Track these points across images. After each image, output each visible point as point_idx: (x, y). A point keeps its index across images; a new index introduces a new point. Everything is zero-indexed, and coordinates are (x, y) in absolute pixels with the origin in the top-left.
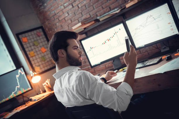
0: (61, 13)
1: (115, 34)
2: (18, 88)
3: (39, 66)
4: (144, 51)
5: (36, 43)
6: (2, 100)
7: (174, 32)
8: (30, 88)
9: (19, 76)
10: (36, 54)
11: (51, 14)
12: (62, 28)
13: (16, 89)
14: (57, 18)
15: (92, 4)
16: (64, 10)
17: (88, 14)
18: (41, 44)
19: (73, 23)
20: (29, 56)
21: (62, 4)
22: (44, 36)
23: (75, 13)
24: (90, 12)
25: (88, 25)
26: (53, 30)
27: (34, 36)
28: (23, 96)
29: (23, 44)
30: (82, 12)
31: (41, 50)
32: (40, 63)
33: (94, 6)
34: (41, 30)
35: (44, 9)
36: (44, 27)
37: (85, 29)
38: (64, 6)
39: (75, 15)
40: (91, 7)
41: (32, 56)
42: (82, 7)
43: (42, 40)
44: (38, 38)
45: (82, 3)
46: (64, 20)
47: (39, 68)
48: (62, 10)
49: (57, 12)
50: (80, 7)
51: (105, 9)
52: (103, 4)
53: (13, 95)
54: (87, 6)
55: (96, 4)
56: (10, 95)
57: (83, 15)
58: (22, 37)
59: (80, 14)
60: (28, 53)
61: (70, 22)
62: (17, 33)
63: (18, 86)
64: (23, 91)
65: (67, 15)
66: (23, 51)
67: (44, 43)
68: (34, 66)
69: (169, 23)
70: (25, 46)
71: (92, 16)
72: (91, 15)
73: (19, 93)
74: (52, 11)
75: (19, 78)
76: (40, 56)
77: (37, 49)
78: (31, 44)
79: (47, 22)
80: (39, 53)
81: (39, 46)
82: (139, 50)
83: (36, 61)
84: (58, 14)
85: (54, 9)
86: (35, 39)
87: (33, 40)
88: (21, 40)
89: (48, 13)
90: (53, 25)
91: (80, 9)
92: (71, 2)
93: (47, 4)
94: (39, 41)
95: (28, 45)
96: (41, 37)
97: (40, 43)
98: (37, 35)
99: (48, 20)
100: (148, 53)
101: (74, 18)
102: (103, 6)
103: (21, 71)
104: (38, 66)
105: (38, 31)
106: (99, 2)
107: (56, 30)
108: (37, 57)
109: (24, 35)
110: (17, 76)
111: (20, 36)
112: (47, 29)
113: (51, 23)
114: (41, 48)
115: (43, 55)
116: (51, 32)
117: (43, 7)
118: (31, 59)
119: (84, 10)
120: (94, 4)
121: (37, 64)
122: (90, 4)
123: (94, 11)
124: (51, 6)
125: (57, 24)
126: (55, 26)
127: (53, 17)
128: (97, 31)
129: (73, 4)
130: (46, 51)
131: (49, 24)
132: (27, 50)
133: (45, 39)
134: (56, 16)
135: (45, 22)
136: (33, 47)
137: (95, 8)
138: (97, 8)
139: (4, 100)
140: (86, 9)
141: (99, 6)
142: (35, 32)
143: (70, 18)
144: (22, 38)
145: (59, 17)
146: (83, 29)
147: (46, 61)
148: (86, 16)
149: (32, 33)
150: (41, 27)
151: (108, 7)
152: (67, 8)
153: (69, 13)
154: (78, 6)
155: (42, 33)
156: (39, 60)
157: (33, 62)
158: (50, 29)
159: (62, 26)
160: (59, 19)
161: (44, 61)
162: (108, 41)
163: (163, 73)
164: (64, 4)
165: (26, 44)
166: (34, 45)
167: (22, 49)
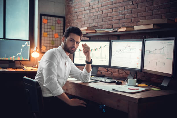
0: (80, 13)
1: (101, 47)
2: (19, 54)
3: (47, 46)
4: (121, 73)
5: (53, 28)
6: (3, 58)
7: (138, 67)
8: (28, 59)
9: (24, 46)
10: (48, 36)
11: (74, 10)
12: (77, 25)
13: (17, 55)
14: (77, 16)
15: (102, 17)
16: (83, 12)
17: (97, 23)
18: (57, 31)
19: (85, 25)
20: (42, 35)
21: (84, 6)
22: (62, 25)
23: (89, 18)
24: (99, 22)
25: (90, 32)
26: (70, 24)
27: (54, 22)
28: (21, 63)
29: (43, 24)
30: (94, 19)
31: (54, 35)
32: (48, 45)
33: (103, 19)
34: (62, 19)
35: (71, 4)
36: (66, 18)
37: (87, 33)
38: (85, 9)
39: (89, 20)
40: (101, 19)
41: (44, 36)
42: (95, 15)
43: (59, 28)
44: (57, 25)
45: (96, 13)
46: (80, 19)
47: (45, 48)
48: (82, 11)
49: (79, 11)
50: (94, 15)
51: (109, 25)
52: (109, 21)
53: (12, 58)
54: (98, 17)
55: (105, 18)
56: (10, 57)
57: (94, 22)
58: (45, 18)
59: (92, 21)
60: (43, 32)
61: (83, 23)
62: (42, 13)
63: (20, 53)
64: (21, 58)
65: (84, 17)
66: (39, 29)
67: (59, 31)
68: (42, 44)
69: (138, 58)
70: (43, 26)
71: (99, 27)
72: (99, 25)
73: (18, 59)
74: (76, 9)
75: (24, 48)
76: (51, 39)
77: (51, 33)
78: (49, 27)
79: (69, 15)
80: (51, 36)
81: (54, 31)
82: (118, 70)
83: (46, 41)
84: (78, 13)
85: (77, 7)
86: (54, 24)
87: (51, 24)
88: (42, 20)
89: (73, 9)
90: (72, 20)
91: (93, 17)
92: (90, 8)
93: (75, 1)
94: (57, 28)
95: (46, 27)
96: (60, 25)
97: (57, 29)
98: (57, 22)
99: (71, 14)
100: (123, 76)
101: (87, 21)
102: (109, 22)
103: (28, 43)
104: (45, 46)
105: (60, 19)
106: (107, 18)
107: (72, 25)
108: (48, 39)
109: (46, 17)
110: (23, 46)
111: (43, 17)
112: (67, 21)
113: (71, 17)
114: (55, 33)
115: (54, 39)
116: (68, 24)
117: (71, 2)
118: (43, 38)
119: (95, 19)
120: (103, 17)
121: (45, 45)
122: (101, 16)
123: (101, 23)
124: (77, 5)
125: (75, 20)
126: (73, 21)
127: (74, 14)
128: (97, 39)
129: (91, 10)
130: (58, 38)
131: (70, 17)
132: (43, 29)
133: (62, 28)
134: (76, 13)
135: (68, 15)
136: (49, 30)
137: (103, 21)
138: (104, 21)
139: (4, 58)
140: (98, 19)
141: (106, 21)
142: (57, 19)
143: (85, 20)
144: (43, 19)
145: (78, 15)
146: (86, 33)
147: (54, 46)
148: (95, 24)
149: (54, 19)
150: (64, 18)
151: (111, 25)
152: (86, 11)
153: (86, 16)
154: (93, 13)
155: (62, 22)
156: (48, 42)
157: (43, 41)
158: (69, 22)
159: (77, 24)
160: (77, 17)
161: (53, 45)
162: (94, 50)
163: (96, 88)
164: (85, 7)
165: (44, 25)
166: (50, 29)
167: (39, 27)
